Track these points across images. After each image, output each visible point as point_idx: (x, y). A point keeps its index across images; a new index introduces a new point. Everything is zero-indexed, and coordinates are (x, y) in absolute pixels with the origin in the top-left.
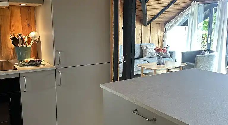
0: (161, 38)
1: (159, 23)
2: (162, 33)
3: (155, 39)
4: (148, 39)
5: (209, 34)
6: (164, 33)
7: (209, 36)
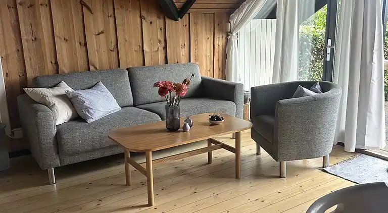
0: (221, 49)
1: (213, 11)
2: (221, 36)
3: (204, 53)
4: (184, 52)
5: (327, 37)
6: (228, 35)
7: (329, 41)
